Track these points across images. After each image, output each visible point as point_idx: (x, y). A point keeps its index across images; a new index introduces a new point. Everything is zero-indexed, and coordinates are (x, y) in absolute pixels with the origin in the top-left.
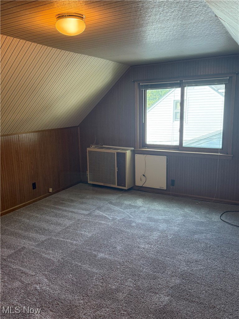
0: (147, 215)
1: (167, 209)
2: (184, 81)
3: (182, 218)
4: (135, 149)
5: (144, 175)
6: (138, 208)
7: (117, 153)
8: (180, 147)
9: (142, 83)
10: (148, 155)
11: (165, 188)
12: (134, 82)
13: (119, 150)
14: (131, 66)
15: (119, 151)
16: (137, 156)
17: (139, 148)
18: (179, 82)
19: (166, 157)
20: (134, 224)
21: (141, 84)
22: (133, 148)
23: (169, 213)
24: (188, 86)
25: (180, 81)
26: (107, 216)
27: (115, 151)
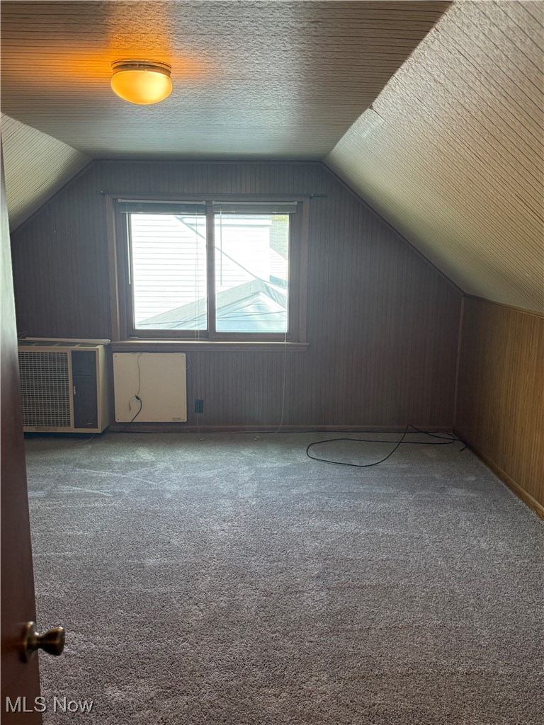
0: (180, 474)
1: (210, 457)
2: (214, 203)
3: (247, 467)
4: (113, 342)
5: (138, 398)
6: (151, 465)
7: (73, 352)
8: (210, 333)
9: (122, 199)
10: (144, 354)
11: (184, 419)
12: (104, 194)
13: (76, 346)
14: (94, 160)
15: (77, 348)
16: (118, 358)
17: (121, 340)
18: (204, 203)
19: (184, 355)
20: (168, 496)
21: (120, 201)
22: (107, 341)
23: (219, 464)
24: (223, 213)
25: (207, 201)
26: (95, 492)
27: (68, 350)
